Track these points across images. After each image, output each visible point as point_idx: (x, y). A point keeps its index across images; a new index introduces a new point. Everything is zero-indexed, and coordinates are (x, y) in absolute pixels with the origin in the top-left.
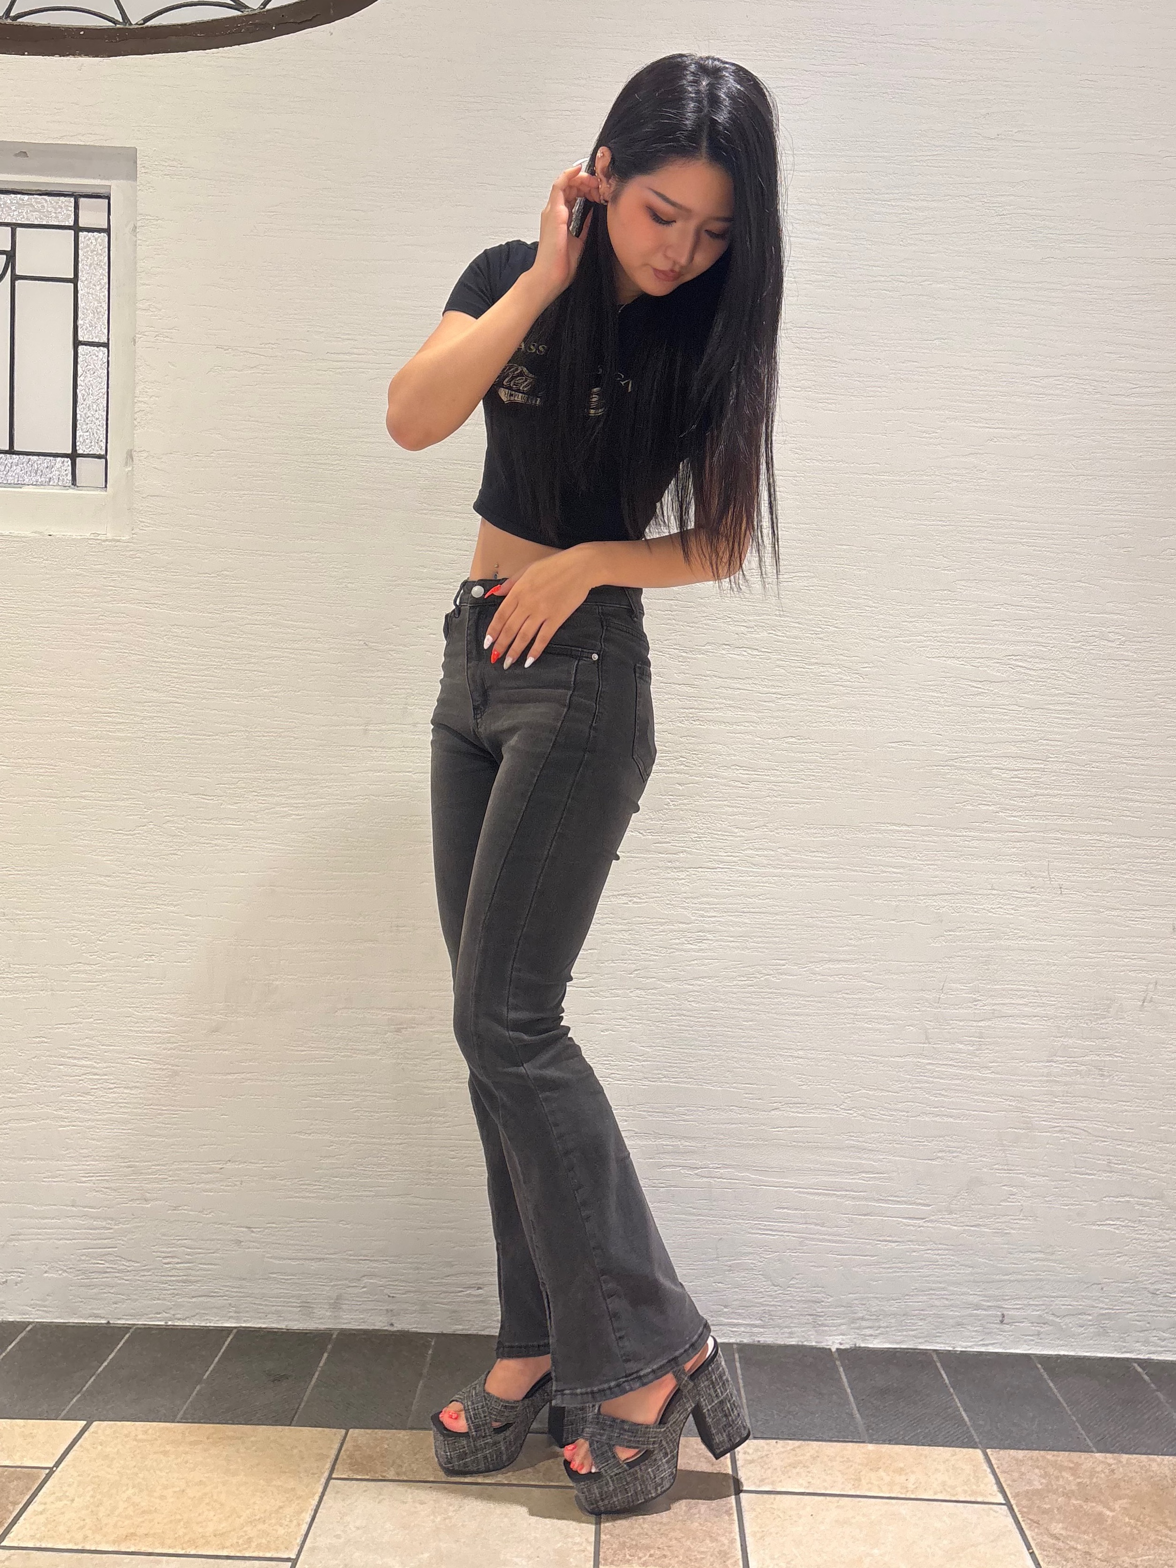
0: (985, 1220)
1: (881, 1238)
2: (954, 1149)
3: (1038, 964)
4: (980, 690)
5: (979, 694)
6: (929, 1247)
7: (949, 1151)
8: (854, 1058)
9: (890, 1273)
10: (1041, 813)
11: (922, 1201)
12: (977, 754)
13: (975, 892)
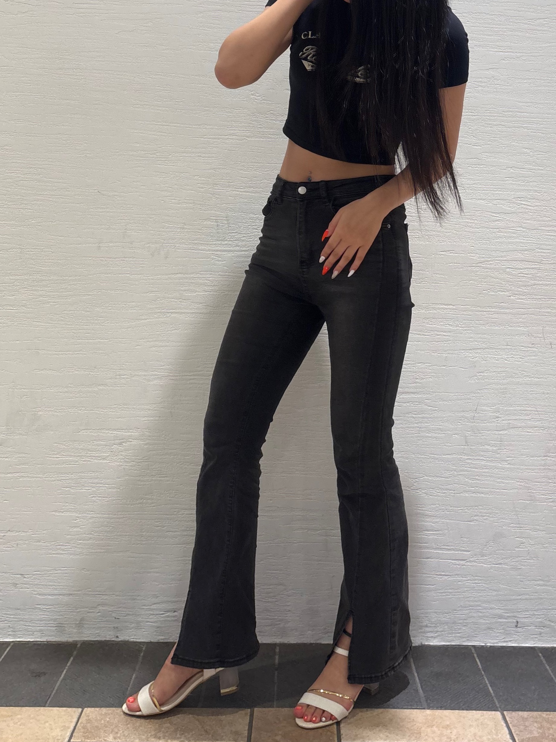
0: (504, 560)
1: (437, 573)
2: (485, 514)
3: (537, 394)
4: (498, 218)
5: (497, 220)
6: (469, 578)
7: (481, 516)
8: (420, 456)
9: (444, 596)
10: (537, 297)
11: (464, 549)
12: (496, 259)
13: (496, 348)
